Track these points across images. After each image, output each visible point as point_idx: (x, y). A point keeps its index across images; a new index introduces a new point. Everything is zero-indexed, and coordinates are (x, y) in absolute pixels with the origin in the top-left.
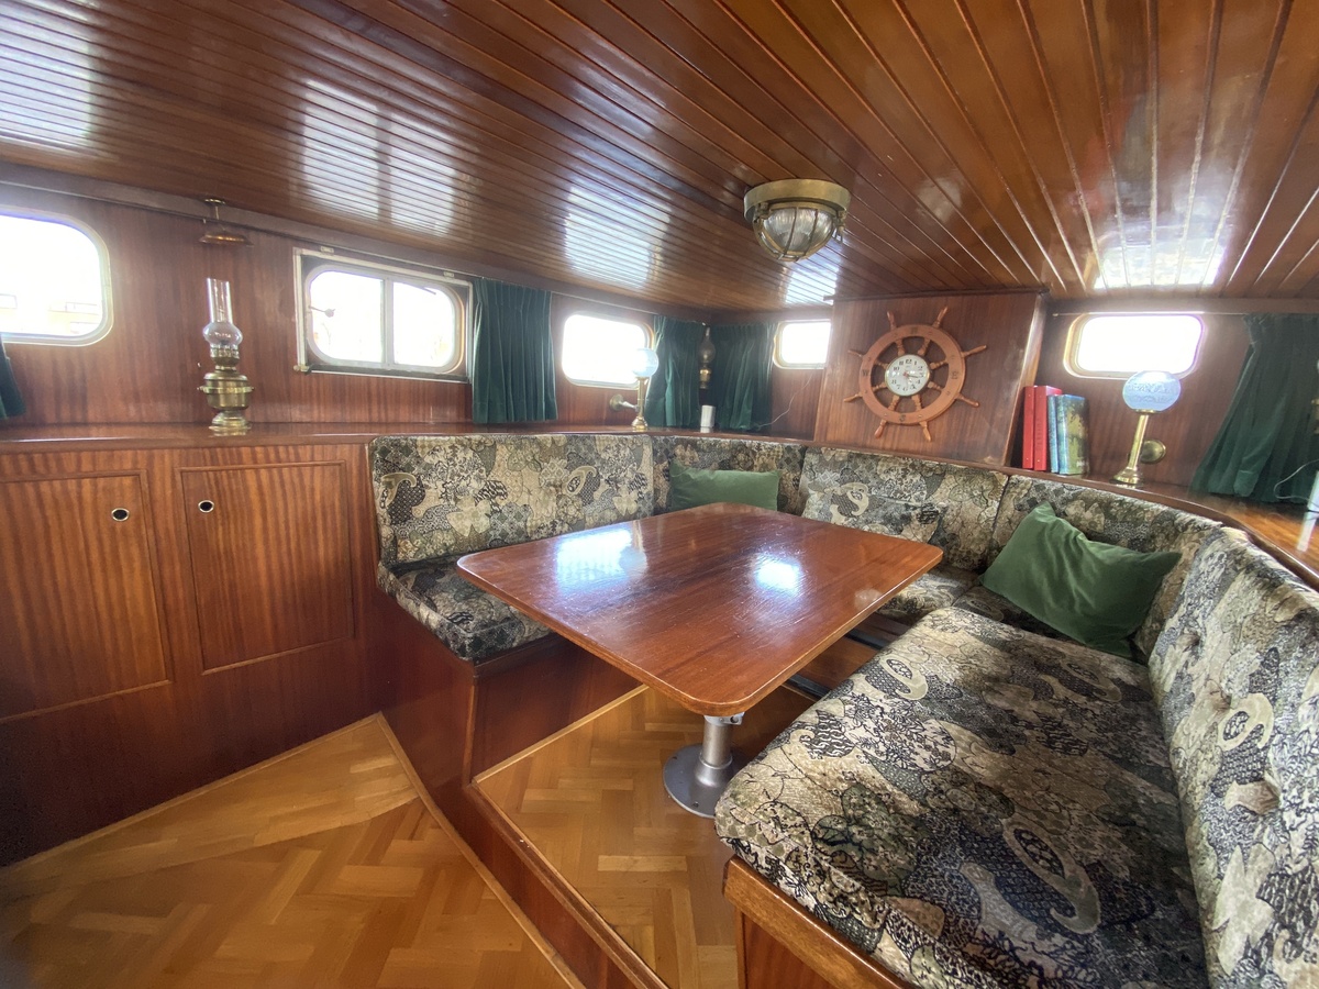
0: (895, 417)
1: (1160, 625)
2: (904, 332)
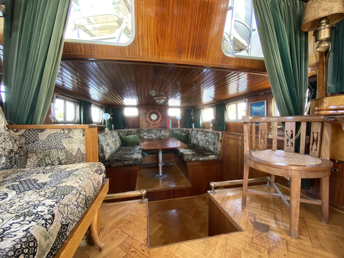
0: (153, 123)
1: (191, 140)
2: (152, 111)
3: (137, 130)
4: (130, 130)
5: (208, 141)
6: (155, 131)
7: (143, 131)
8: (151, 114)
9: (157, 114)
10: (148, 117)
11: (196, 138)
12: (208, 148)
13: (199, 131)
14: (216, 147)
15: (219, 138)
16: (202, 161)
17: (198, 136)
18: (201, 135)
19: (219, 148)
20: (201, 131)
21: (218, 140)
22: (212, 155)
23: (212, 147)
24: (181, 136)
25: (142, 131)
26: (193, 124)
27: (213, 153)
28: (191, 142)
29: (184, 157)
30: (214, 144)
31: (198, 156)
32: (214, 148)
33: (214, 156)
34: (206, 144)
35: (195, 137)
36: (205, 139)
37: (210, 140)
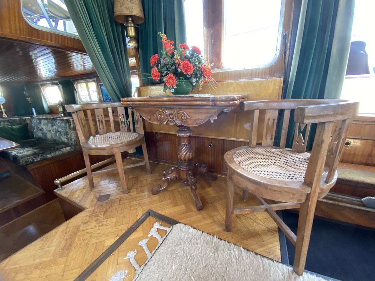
1: (32, 133)
5: (58, 131)
11: (41, 130)
12: (60, 140)
13: (42, 119)
14: (70, 137)
15: (70, 126)
16: (52, 158)
17: (44, 127)
18: (46, 124)
19: (73, 137)
20: (45, 119)
21: (70, 128)
22: (65, 147)
23: (64, 138)
24: (13, 129)
26: (33, 109)
27: (67, 145)
28: (35, 136)
29: (19, 160)
30: (66, 134)
31: (42, 153)
32: (67, 138)
33: (69, 148)
34: (56, 135)
35: (38, 128)
36: (54, 129)
37: (60, 130)
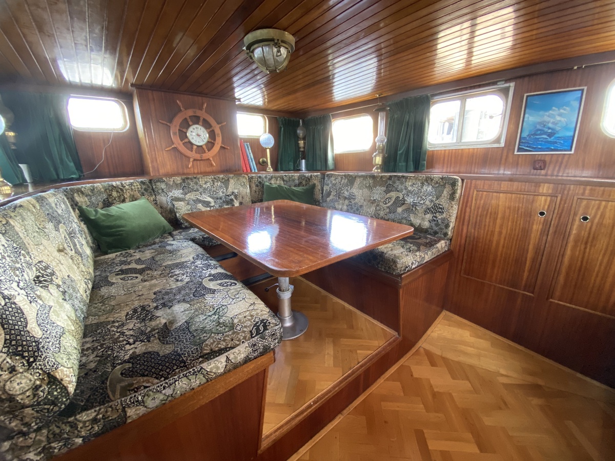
0: (198, 156)
2: (190, 113)
3: (142, 182)
4: (114, 184)
6: (208, 184)
7: (167, 184)
8: (186, 125)
9: (207, 125)
10: (175, 134)
15: (454, 192)
18: (369, 188)
19: (452, 220)
25: (163, 186)
26: (303, 161)
27: (436, 236)
30: (435, 210)
33: (443, 243)
35: (339, 195)
36: (388, 198)
37: (412, 200)
